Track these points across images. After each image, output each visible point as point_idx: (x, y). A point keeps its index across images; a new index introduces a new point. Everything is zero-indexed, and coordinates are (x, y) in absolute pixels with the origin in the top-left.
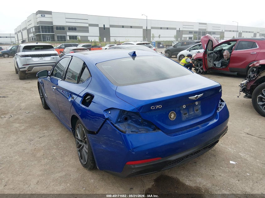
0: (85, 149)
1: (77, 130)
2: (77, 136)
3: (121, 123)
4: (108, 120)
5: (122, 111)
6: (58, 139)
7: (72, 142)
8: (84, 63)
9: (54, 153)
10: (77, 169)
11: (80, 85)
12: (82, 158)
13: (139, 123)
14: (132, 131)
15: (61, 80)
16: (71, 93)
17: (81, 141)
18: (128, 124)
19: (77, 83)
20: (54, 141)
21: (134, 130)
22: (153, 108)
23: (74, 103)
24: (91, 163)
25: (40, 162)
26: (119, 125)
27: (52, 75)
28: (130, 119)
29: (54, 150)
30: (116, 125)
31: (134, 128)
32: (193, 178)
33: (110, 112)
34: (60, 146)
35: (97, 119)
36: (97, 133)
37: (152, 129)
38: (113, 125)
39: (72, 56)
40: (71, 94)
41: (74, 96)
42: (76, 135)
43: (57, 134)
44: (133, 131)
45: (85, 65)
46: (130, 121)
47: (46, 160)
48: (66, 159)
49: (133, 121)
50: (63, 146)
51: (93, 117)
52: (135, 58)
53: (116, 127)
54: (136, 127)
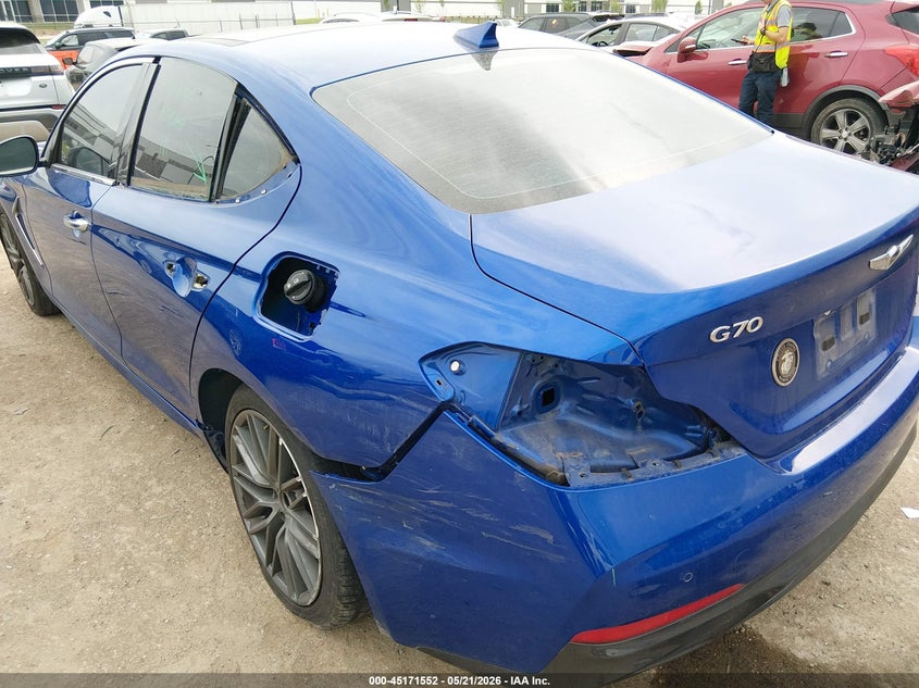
0: (301, 536)
1: (236, 438)
2: (240, 461)
3: (526, 421)
4: (453, 410)
5: (529, 358)
6: (133, 468)
7: (205, 477)
8: (241, 91)
9: (129, 547)
10: (264, 628)
11: (230, 212)
12: (278, 569)
13: (624, 417)
14: (593, 463)
15: (111, 181)
16: (181, 252)
17: (267, 491)
18: (563, 424)
19: (210, 201)
20: (114, 478)
21: (602, 456)
22: (719, 335)
23: (210, 308)
24: (341, 607)
25: (68, 604)
26: (519, 439)
27: (58, 161)
28: (567, 396)
29: (122, 528)
30: (500, 437)
31: (602, 447)
32: (814, 619)
33: (455, 366)
34: (148, 505)
35: (378, 405)
36: (381, 473)
37: (691, 439)
38: (487, 437)
39: (157, 59)
40: (188, 257)
41: (203, 268)
42: (234, 458)
43: (123, 441)
44: (601, 462)
45: (243, 102)
46: (564, 406)
47: (94, 589)
48: (194, 572)
49: (584, 403)
50: (163, 502)
51: (351, 392)
52: (490, 59)
53: (501, 448)
54: (608, 438)
